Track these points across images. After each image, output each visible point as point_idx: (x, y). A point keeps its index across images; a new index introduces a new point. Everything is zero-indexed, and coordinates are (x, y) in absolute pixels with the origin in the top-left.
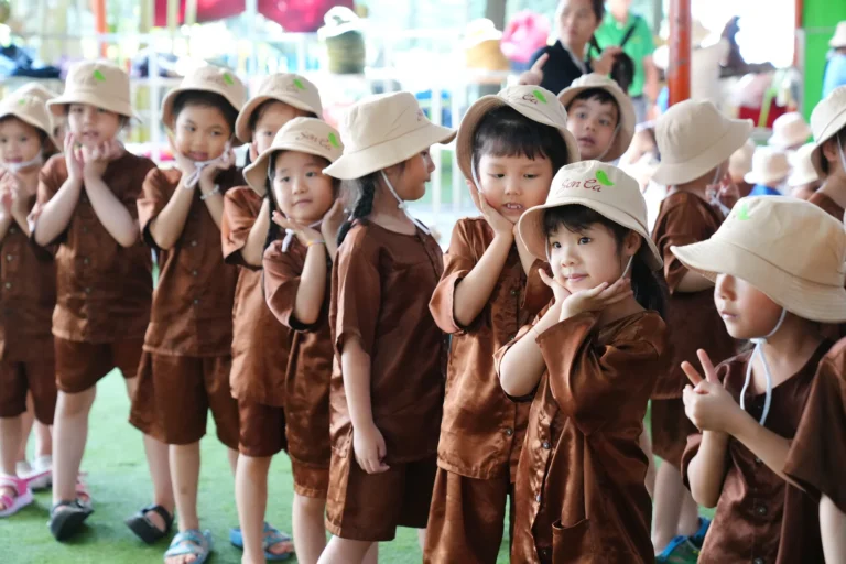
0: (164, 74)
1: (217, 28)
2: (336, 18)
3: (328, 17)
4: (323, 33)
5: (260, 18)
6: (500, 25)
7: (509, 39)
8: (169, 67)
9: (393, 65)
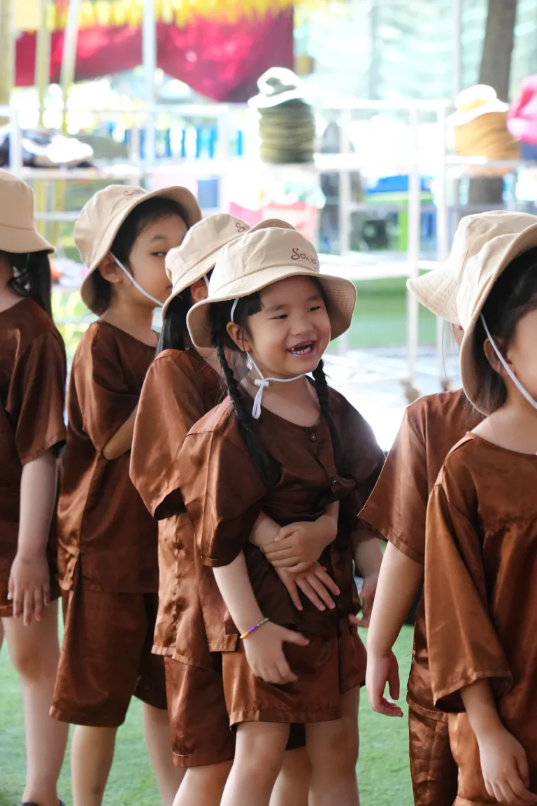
0: (31, 163)
1: (99, 88)
2: (273, 82)
3: (262, 82)
4: (256, 102)
5: (160, 74)
6: (503, 95)
7: (518, 114)
8: (38, 151)
9: (352, 149)
